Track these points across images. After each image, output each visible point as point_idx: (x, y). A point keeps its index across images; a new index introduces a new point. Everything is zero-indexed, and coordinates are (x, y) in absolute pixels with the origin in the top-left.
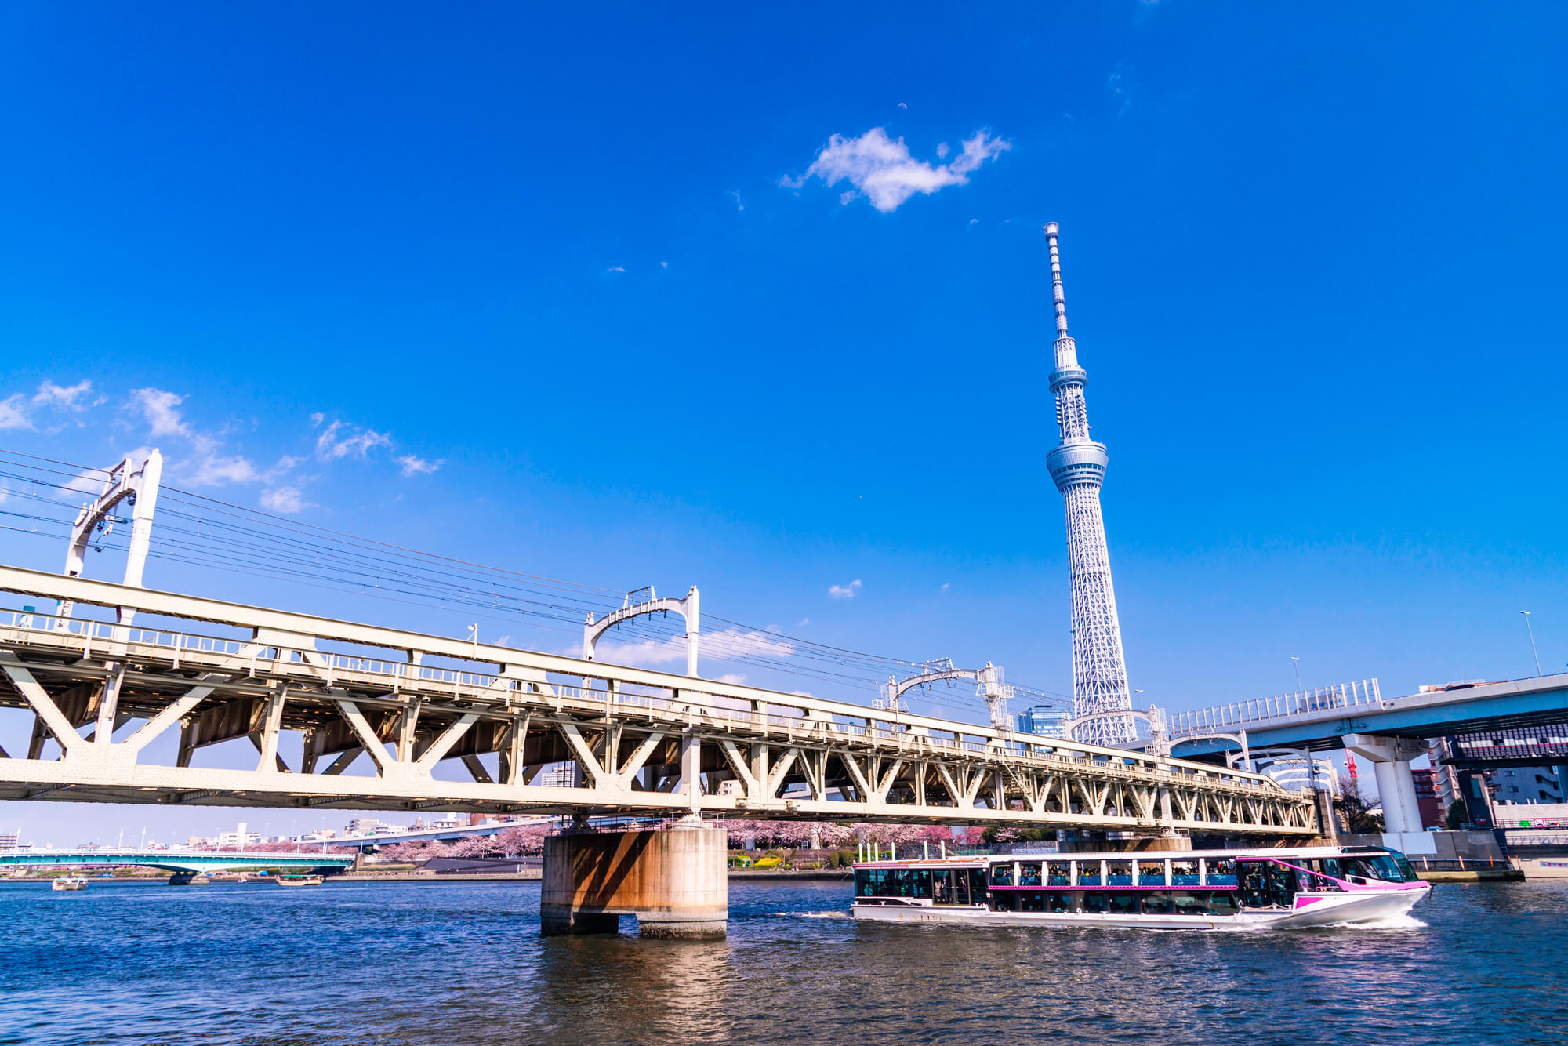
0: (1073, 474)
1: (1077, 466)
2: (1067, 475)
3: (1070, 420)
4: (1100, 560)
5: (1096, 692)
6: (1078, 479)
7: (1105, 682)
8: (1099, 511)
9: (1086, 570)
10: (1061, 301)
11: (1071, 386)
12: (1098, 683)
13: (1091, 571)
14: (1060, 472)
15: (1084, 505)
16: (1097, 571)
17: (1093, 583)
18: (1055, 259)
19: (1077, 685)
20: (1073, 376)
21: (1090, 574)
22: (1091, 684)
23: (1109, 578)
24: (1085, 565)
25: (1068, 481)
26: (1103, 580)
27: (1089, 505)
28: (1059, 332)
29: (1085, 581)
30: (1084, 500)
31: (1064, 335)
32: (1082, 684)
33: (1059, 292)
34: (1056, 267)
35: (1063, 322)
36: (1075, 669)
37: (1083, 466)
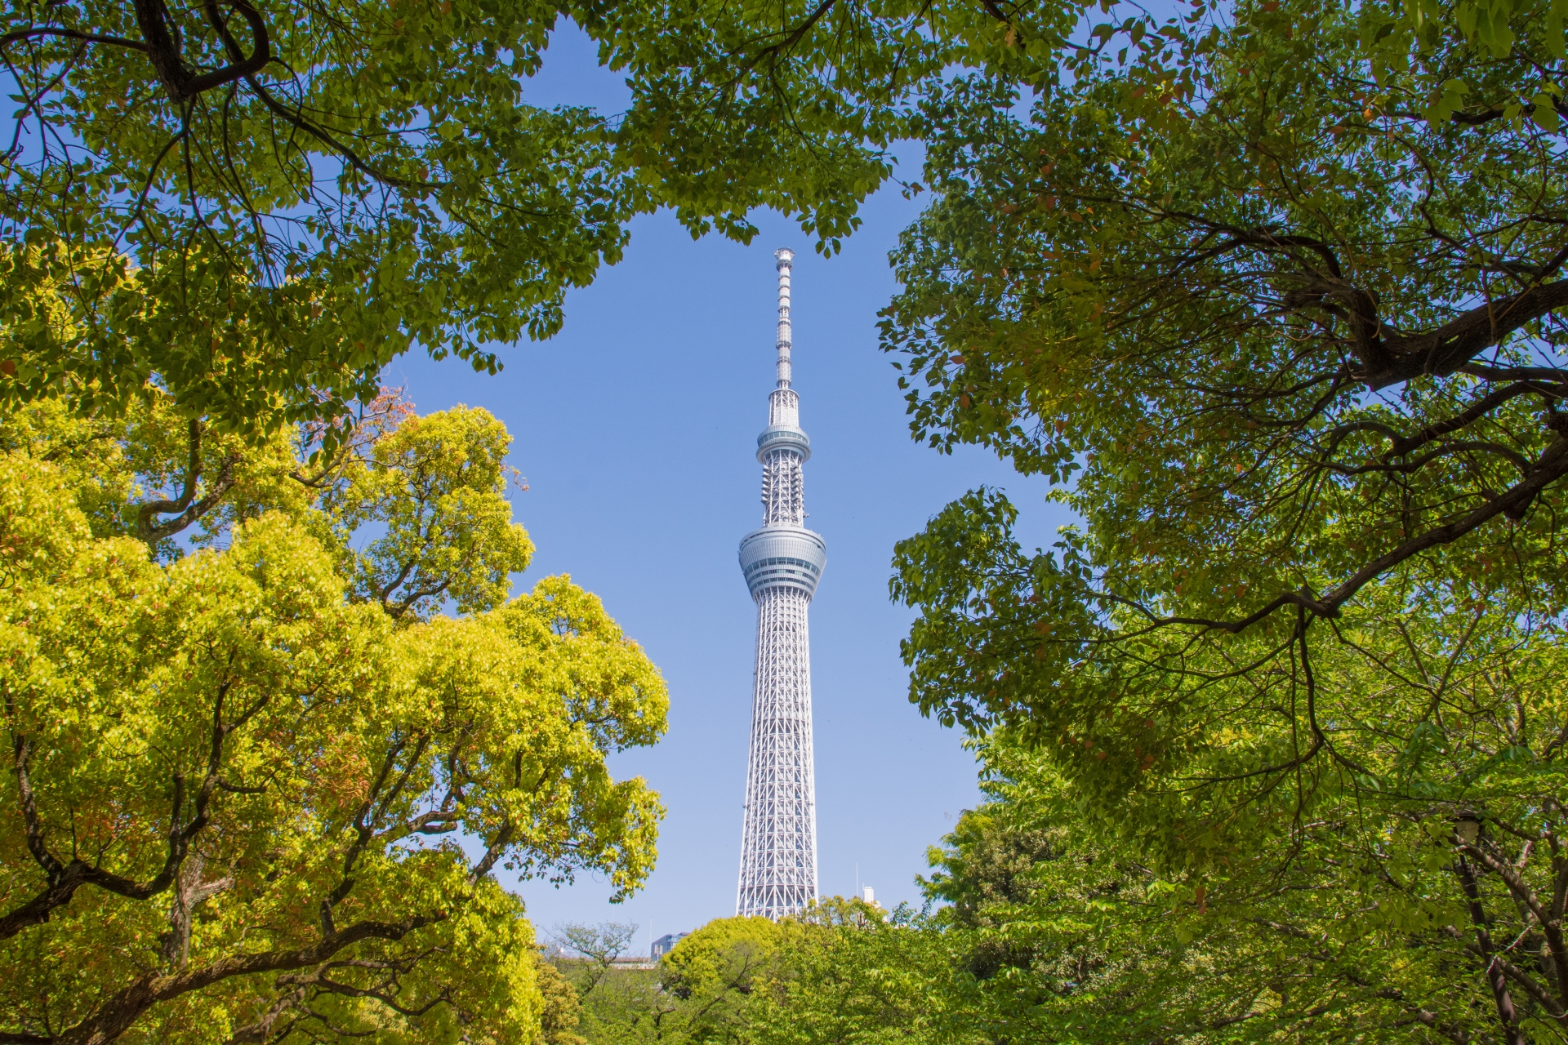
0: (774, 571)
1: (782, 561)
2: (765, 573)
3: (780, 499)
4: (799, 700)
5: (770, 903)
6: (782, 579)
7: (786, 888)
8: (806, 632)
9: (777, 714)
10: (787, 345)
11: (786, 452)
12: (775, 889)
13: (785, 715)
14: (757, 567)
15: (786, 619)
16: (793, 716)
17: (786, 735)
18: (786, 292)
19: (742, 891)
20: (791, 439)
21: (781, 720)
22: (764, 890)
23: (809, 729)
24: (777, 706)
25: (766, 581)
26: (800, 732)
27: (792, 620)
28: (780, 382)
29: (773, 730)
30: (786, 612)
31: (785, 387)
32: (750, 890)
33: (786, 334)
34: (786, 302)
35: (786, 372)
36: (742, 865)
37: (791, 561)
